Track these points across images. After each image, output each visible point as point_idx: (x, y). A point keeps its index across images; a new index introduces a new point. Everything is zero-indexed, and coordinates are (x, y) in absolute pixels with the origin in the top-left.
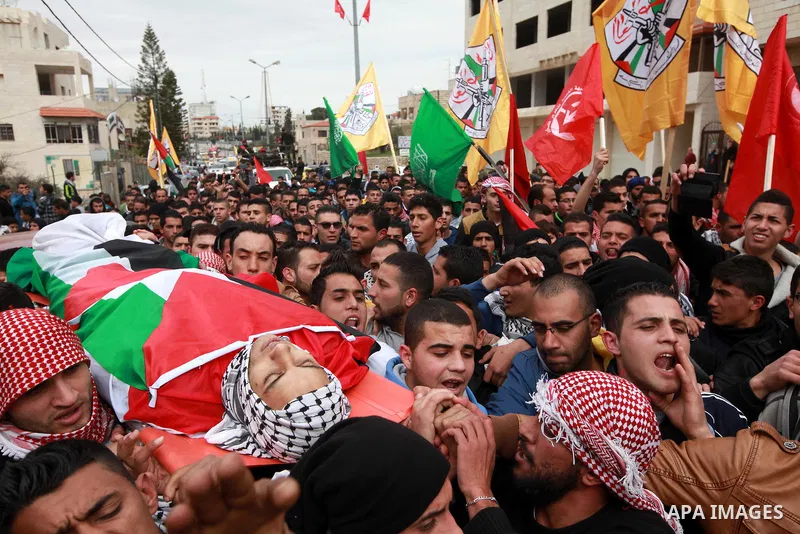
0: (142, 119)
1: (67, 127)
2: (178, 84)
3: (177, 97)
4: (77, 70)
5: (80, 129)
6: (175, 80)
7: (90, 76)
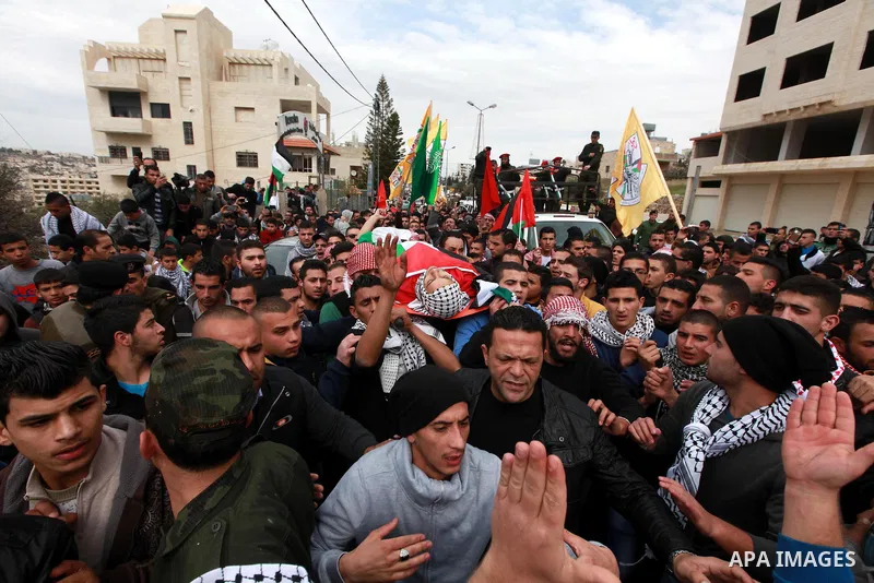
0: (367, 156)
1: (300, 157)
2: (400, 125)
3: (398, 137)
4: (314, 108)
5: (310, 160)
6: (398, 122)
7: (328, 115)
